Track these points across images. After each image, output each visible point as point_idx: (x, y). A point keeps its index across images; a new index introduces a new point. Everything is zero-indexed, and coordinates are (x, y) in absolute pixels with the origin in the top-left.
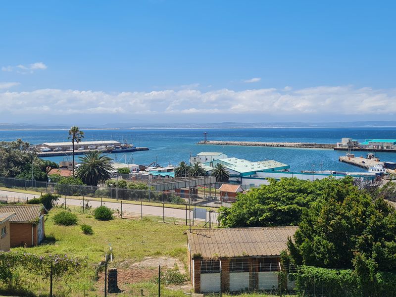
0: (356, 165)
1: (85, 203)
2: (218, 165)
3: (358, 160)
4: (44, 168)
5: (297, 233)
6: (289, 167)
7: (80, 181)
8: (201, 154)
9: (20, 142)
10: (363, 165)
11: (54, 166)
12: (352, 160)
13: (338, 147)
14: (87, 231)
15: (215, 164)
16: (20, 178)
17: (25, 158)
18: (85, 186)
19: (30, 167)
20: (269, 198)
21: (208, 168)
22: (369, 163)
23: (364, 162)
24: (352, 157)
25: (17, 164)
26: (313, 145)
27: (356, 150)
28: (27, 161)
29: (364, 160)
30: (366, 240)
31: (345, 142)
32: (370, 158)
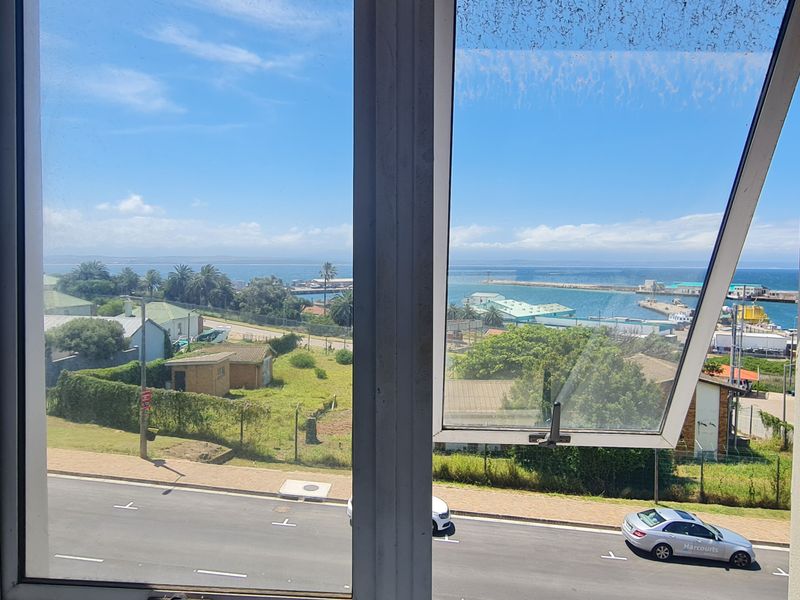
0: (658, 312)
1: (328, 344)
2: (492, 308)
3: (661, 306)
4: (297, 307)
5: (512, 388)
6: (574, 312)
7: (332, 321)
8: (475, 295)
9: (273, 278)
10: (666, 311)
11: (308, 304)
12: (654, 306)
13: (640, 290)
14: (321, 376)
15: (489, 306)
16: (271, 315)
17: (277, 294)
18: (337, 326)
19: (282, 305)
20: (503, 348)
21: (480, 310)
22: (672, 309)
23: (667, 309)
24: (655, 302)
25: (270, 301)
26: (611, 288)
27: (662, 294)
28: (279, 297)
29: (669, 306)
30: (586, 400)
31: (648, 284)
32: (676, 303)
